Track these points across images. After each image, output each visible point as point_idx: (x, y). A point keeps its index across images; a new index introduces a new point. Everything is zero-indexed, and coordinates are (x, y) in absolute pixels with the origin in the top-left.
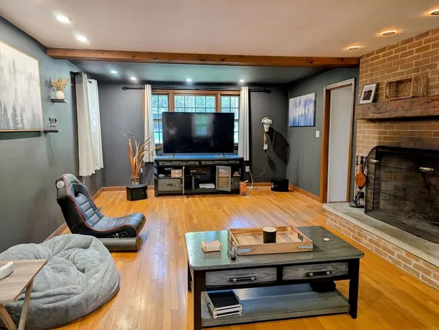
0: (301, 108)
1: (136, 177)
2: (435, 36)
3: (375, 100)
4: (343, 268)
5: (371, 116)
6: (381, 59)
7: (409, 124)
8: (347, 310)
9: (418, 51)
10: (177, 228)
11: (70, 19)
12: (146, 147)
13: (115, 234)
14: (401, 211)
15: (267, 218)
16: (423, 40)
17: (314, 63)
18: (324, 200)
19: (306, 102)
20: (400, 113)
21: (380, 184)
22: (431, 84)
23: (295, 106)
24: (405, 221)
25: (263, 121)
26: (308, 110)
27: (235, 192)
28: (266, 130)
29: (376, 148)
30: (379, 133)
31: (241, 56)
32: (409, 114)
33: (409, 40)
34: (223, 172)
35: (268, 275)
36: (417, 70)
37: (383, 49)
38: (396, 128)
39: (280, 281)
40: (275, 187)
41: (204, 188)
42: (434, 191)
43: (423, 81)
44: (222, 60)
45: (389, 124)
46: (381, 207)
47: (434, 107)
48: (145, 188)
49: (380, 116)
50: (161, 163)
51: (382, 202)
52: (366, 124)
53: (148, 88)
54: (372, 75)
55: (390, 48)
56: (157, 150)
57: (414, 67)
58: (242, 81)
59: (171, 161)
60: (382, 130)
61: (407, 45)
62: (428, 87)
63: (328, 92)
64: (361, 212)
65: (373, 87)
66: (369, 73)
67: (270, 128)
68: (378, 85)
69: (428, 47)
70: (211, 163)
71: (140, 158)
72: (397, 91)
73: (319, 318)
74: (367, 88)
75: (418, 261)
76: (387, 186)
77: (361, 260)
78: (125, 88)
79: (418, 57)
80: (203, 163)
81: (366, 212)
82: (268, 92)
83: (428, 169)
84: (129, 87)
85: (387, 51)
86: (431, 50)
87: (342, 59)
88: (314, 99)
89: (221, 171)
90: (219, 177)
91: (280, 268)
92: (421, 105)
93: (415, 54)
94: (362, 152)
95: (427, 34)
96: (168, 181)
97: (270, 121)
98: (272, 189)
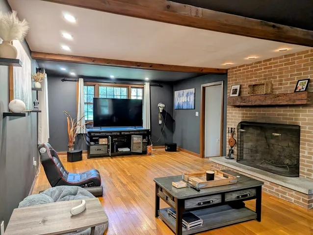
0: (184, 98)
1: (72, 144)
2: (275, 61)
3: (239, 95)
4: (254, 192)
5: (238, 104)
6: (242, 71)
7: (262, 109)
8: (255, 217)
9: (264, 68)
10: (119, 179)
11: (72, 36)
12: (78, 123)
13: (84, 184)
14: (255, 159)
15: (174, 169)
16: (268, 63)
17: (203, 71)
18: (203, 156)
19: (188, 94)
20: (258, 103)
21: (243, 144)
22: (274, 87)
23: (179, 96)
24: (261, 166)
25: (159, 105)
26: (190, 99)
27: (144, 153)
28: (161, 111)
29: (241, 122)
30: (243, 114)
31: (162, 65)
32: (264, 104)
33: (260, 62)
34: (136, 140)
35: (217, 199)
36: (265, 79)
37: (243, 66)
38: (254, 111)
39: (223, 202)
40: (168, 149)
41: (122, 151)
42: (272, 148)
43: (270, 85)
44: (151, 67)
45: (248, 109)
46: (244, 158)
47: (279, 100)
48: (81, 152)
49: (244, 104)
50: (92, 134)
51: (244, 155)
52: (233, 109)
53: (81, 81)
54: (236, 80)
55: (247, 65)
56: (86, 125)
57: (263, 77)
58: (147, 79)
59: (100, 132)
60: (245, 112)
61: (258, 65)
62: (272, 89)
63: (204, 88)
64: (234, 161)
65: (238, 87)
66: (234, 78)
67: (163, 110)
68: (241, 86)
69: (271, 67)
70: (128, 133)
71: (75, 131)
72: (253, 90)
73: (242, 224)
74: (234, 87)
75: (278, 187)
76: (247, 145)
77: (263, 186)
78: (63, 80)
79: (265, 72)
80: (123, 133)
81: (237, 161)
82: (162, 86)
83: (278, 134)
84: (68, 79)
85: (245, 67)
86: (273, 69)
87: (218, 69)
88: (194, 92)
89: (134, 139)
90: (133, 143)
91: (223, 194)
92: (271, 99)
93: (263, 70)
94: (231, 125)
95: (270, 60)
96: (96, 147)
97: (164, 105)
98: (166, 150)
